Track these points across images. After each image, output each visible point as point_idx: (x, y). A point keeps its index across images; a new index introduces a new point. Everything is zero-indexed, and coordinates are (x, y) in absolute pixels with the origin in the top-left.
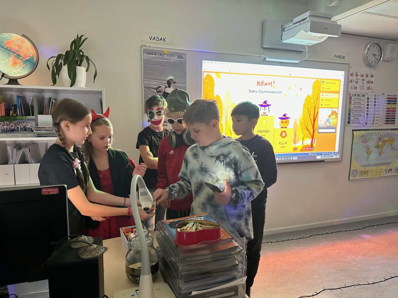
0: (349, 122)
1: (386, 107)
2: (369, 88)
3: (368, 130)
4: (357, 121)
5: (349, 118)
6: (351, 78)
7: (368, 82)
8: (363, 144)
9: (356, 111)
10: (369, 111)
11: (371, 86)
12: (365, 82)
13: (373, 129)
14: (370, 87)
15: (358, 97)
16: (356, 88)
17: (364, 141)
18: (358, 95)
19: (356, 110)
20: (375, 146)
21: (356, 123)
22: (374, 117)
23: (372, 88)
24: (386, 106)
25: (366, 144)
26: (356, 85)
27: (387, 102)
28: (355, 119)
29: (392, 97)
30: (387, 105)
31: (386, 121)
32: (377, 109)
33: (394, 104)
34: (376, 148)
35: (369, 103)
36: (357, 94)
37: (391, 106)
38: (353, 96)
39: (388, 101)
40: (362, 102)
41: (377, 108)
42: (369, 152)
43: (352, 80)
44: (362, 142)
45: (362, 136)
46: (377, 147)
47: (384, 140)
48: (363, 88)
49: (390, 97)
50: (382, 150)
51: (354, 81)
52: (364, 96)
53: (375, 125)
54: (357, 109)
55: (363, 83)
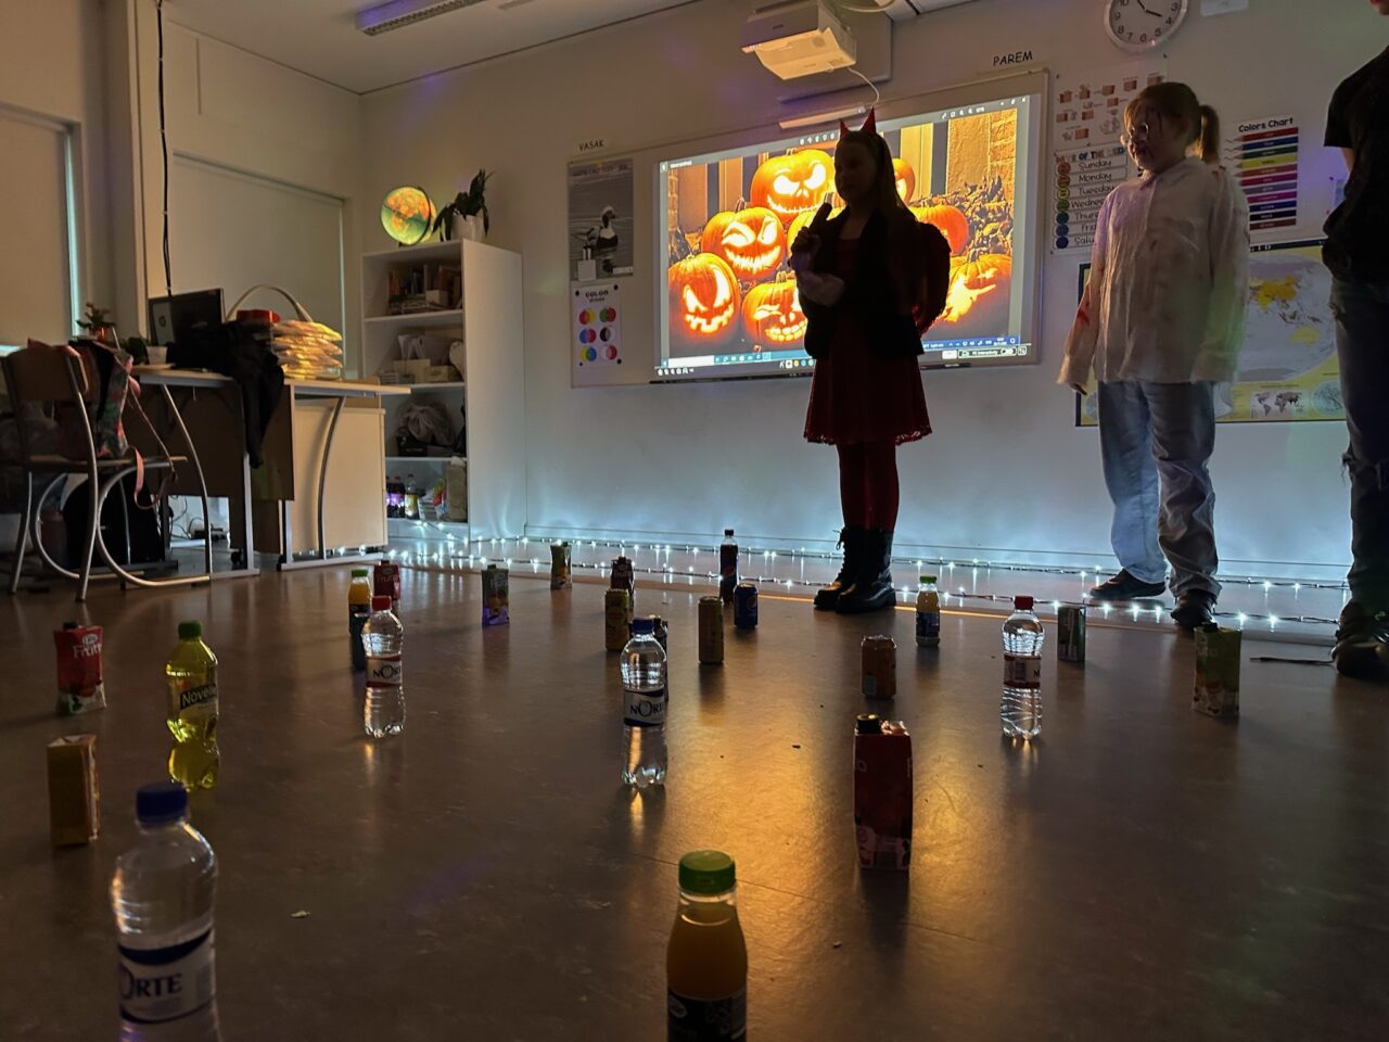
0: (1062, 243)
5: (1063, 231)
9: (1093, 205)
15: (1096, 161)
18: (1100, 154)
19: (1090, 203)
24: (1240, 166)
26: (1084, 125)
27: (1241, 152)
29: (1268, 129)
33: (1282, 151)
36: (1090, 150)
37: (1268, 162)
38: (1074, 159)
39: (1246, 147)
40: (1117, 174)
48: (1115, 128)
51: (1075, 114)
54: (1094, 199)
55: (1114, 113)
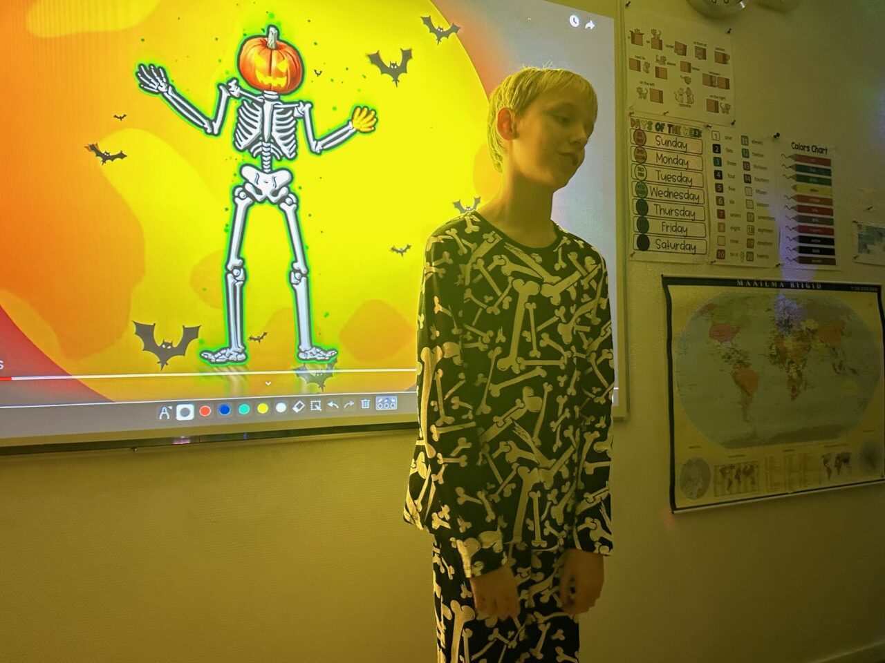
0: (643, 244)
1: (793, 193)
2: (714, 106)
3: (732, 283)
4: (680, 241)
5: (643, 225)
6: (633, 51)
7: (710, 81)
8: (717, 343)
9: (672, 199)
10: (726, 202)
11: (722, 98)
12: (696, 77)
13: (752, 282)
14: (720, 101)
15: (672, 138)
16: (659, 97)
17: (720, 333)
18: (674, 129)
19: (669, 193)
20: (772, 356)
21: (676, 246)
22: (751, 230)
23: (727, 108)
24: (795, 188)
25: (728, 344)
26: (659, 84)
27: (794, 172)
28: (669, 233)
29: (811, 154)
30: (794, 182)
31: (802, 250)
32: (756, 198)
33: (821, 182)
34: (775, 363)
35: (724, 168)
36: (665, 120)
37: (813, 190)
38: (650, 128)
39: (798, 168)
40: (694, 163)
41: (758, 191)
42: (746, 384)
43: (639, 63)
44: (712, 336)
45: (709, 308)
46: (780, 357)
47: (802, 331)
48: (690, 102)
49: (805, 153)
50: (800, 374)
51: (647, 65)
52: (696, 134)
53: (757, 262)
54: (672, 189)
55: (688, 81)
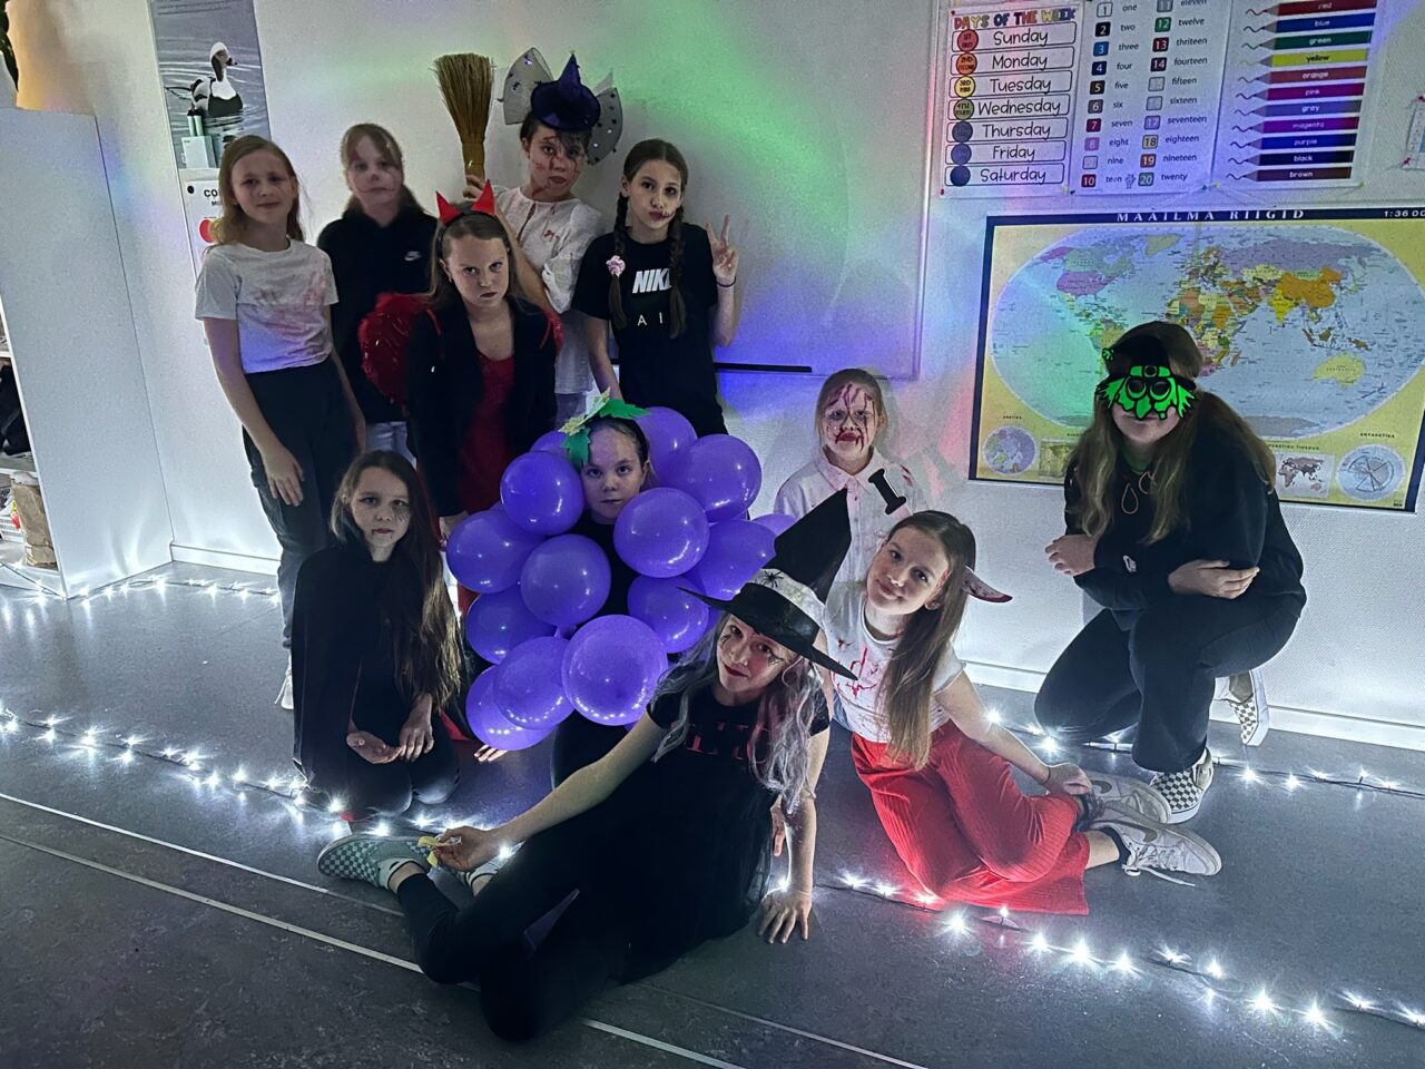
0: (960, 177)
1: (1264, 70)
4: (1022, 169)
5: (962, 153)
8: (1069, 296)
9: (1014, 113)
10: (1106, 106)
13: (1146, 215)
15: (1022, 30)
17: (1075, 284)
18: (1026, 17)
19: (1009, 108)
22: (1152, 142)
24: (1267, 61)
25: (1088, 299)
27: (1270, 35)
28: (1004, 159)
30: (1268, 52)
31: (1264, 160)
32: (1175, 92)
35: (1112, 57)
36: (1011, 8)
37: (1315, 58)
39: (1281, 27)
40: (1055, 58)
41: (1176, 80)
44: (1060, 287)
52: (1065, 15)
